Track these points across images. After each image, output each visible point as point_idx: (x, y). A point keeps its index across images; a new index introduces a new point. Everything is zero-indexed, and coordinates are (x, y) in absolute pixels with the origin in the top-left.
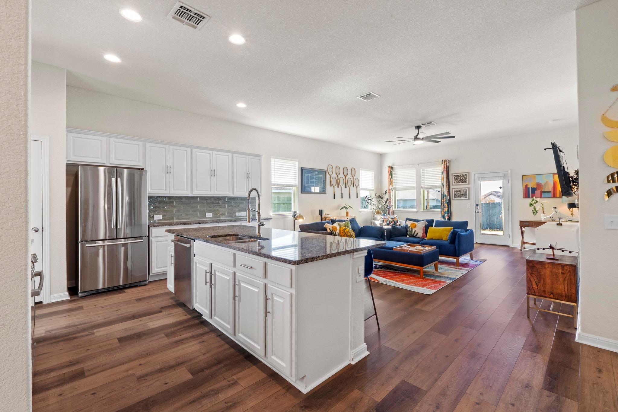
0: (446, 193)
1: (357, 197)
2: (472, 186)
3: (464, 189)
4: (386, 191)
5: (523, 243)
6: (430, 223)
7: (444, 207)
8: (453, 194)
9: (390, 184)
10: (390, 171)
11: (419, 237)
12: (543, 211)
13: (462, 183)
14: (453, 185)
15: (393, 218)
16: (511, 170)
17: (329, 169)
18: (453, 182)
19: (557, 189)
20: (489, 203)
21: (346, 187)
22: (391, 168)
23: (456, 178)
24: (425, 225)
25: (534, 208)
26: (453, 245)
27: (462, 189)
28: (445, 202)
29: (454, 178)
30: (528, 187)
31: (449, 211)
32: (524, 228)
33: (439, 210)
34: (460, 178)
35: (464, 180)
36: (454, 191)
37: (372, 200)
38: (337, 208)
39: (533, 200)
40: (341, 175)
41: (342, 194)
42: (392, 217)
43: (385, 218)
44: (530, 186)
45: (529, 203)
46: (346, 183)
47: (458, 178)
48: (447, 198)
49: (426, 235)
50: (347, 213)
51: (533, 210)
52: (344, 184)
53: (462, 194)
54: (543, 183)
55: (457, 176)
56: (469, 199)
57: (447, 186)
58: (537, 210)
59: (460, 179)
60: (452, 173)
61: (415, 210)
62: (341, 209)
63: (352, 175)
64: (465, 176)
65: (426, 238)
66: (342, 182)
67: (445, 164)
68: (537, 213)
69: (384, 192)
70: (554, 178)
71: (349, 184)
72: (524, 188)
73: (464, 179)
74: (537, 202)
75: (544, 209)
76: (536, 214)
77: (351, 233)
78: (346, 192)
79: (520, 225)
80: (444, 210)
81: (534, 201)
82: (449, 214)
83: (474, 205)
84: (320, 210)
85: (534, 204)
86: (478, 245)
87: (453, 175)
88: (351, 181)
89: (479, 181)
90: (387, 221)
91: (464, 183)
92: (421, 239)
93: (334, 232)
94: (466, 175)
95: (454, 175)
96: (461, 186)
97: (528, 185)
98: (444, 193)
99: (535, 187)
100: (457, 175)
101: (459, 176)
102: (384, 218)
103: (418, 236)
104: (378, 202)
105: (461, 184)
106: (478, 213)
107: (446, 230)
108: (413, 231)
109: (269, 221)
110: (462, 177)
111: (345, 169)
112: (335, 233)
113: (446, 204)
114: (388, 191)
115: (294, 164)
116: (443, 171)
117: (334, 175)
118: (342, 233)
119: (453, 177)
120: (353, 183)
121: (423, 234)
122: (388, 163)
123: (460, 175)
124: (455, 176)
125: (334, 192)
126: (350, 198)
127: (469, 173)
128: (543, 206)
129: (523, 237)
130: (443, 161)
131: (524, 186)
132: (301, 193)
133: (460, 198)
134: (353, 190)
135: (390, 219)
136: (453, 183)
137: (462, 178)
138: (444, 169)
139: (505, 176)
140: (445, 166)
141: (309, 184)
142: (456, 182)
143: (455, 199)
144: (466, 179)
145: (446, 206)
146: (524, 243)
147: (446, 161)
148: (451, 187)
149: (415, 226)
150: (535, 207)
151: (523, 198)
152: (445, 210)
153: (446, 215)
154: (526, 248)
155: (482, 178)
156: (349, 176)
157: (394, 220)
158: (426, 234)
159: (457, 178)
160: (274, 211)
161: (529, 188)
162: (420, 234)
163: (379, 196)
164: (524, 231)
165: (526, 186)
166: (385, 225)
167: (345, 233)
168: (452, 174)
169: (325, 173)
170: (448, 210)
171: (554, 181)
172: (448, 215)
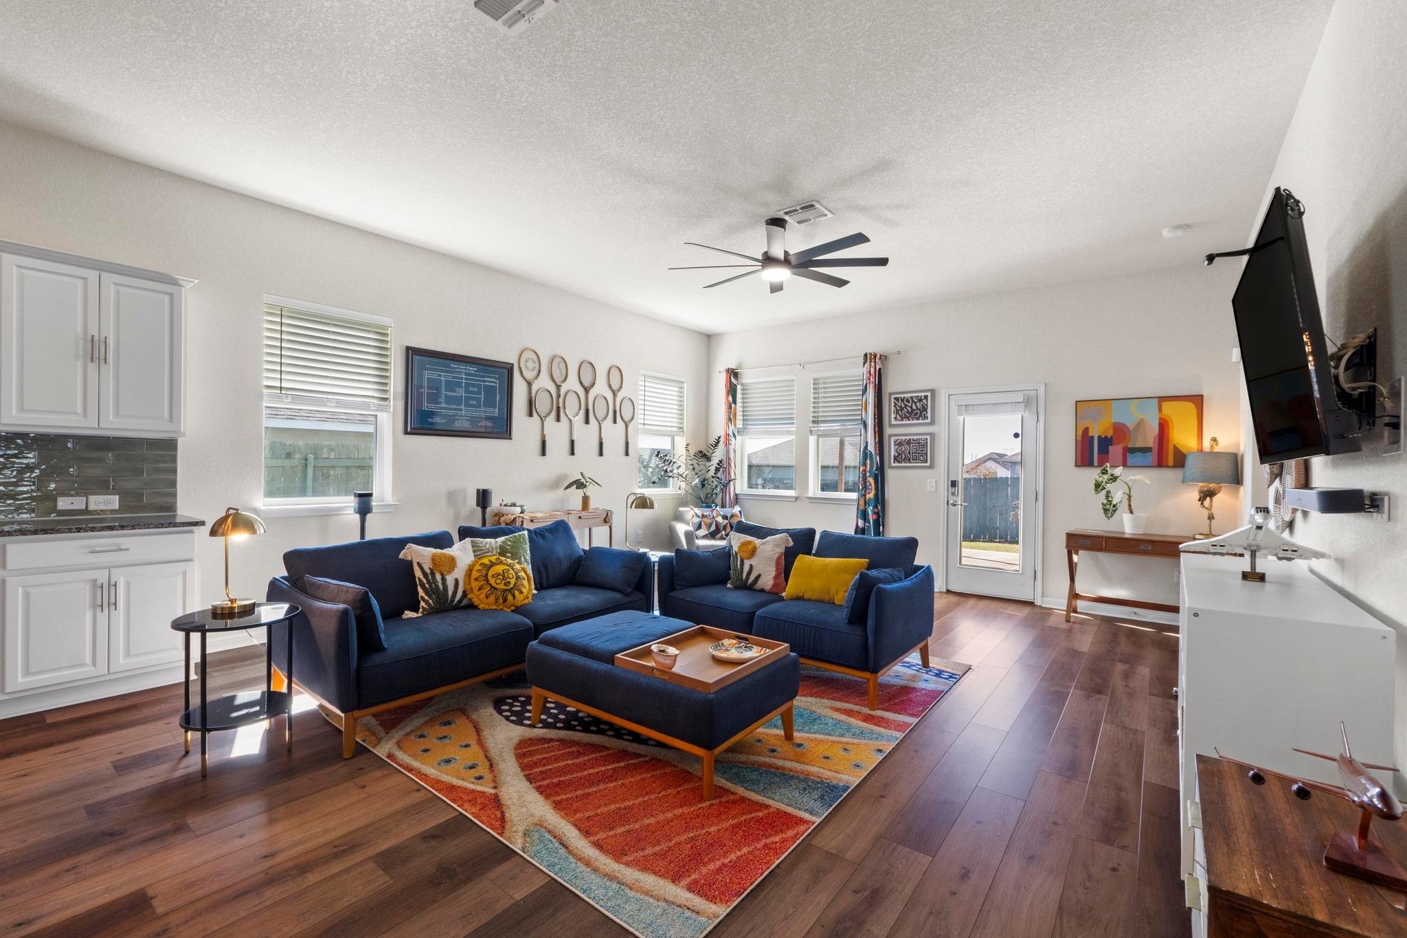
0: (871, 448)
1: (627, 454)
2: (940, 429)
3: (920, 437)
4: (719, 438)
5: (1073, 598)
6: (803, 541)
7: (865, 487)
8: (891, 450)
9: (730, 420)
10: (731, 382)
11: (762, 591)
12: (1130, 506)
13: (915, 421)
14: (891, 425)
15: (729, 516)
16: (1046, 385)
17: (527, 361)
18: (893, 416)
19: (1168, 440)
20: (985, 479)
21: (587, 422)
22: (733, 373)
23: (900, 407)
24: (786, 547)
25: (1107, 497)
26: (857, 630)
27: (915, 437)
28: (868, 474)
29: (895, 406)
30: (1090, 434)
31: (880, 498)
32: (1077, 553)
33: (854, 496)
34: (911, 407)
35: (921, 413)
36: (895, 442)
37: (674, 463)
38: (555, 484)
39: (1104, 472)
40: (572, 384)
41: (572, 442)
42: (728, 511)
43: (706, 516)
44: (1095, 432)
45: (1094, 482)
46: (587, 411)
47: (906, 405)
48: (875, 463)
49: (787, 584)
50: (586, 500)
51: (1105, 502)
52: (582, 413)
53: (916, 453)
54: (1130, 423)
55: (902, 400)
56: (931, 467)
57: (875, 427)
58: (1114, 502)
59: (909, 409)
60: (888, 392)
61: (792, 493)
62: (567, 487)
63: (610, 386)
64: (925, 401)
65: (784, 594)
66: (571, 405)
67: (873, 364)
68: (1115, 511)
69: (712, 440)
70: (1160, 410)
71: (601, 412)
72: (1079, 438)
73: (919, 409)
74: (1114, 479)
75: (1132, 498)
76: (1112, 515)
77: (513, 581)
78: (586, 436)
79: (1067, 546)
80: (865, 495)
81: (1106, 477)
82: (879, 508)
83: (944, 485)
84: (478, 491)
85: (1108, 485)
86: (953, 599)
87: (893, 397)
88: (605, 407)
89: (959, 415)
90: (709, 526)
91: (920, 421)
92: (768, 597)
93: (438, 577)
94: (926, 397)
95: (895, 398)
96: (914, 429)
97: (1090, 430)
98: (866, 447)
99: (1109, 437)
100: (902, 396)
101: (908, 401)
102: (703, 516)
103: (759, 585)
104: (694, 469)
105: (912, 422)
106: (955, 505)
107: (845, 570)
108: (746, 568)
109: (191, 532)
110: (915, 403)
111: (586, 367)
112: (440, 584)
113: (871, 480)
114: (722, 440)
115: (375, 332)
116: (866, 385)
117: (544, 382)
118: (476, 579)
119: (893, 404)
120: (615, 412)
121: (776, 577)
122: (726, 359)
123: (912, 398)
124: (897, 399)
125: (543, 436)
126: (601, 454)
127: (933, 392)
128: (1130, 491)
129: (1072, 579)
130: (866, 355)
131: (1080, 432)
132: (406, 433)
133: (910, 462)
134: (613, 434)
135: (720, 519)
136: (893, 419)
137: (914, 407)
138: (870, 379)
139: (1028, 402)
140: (872, 370)
141: (440, 403)
142: (898, 417)
143: (894, 465)
144: (925, 409)
145: (870, 484)
146: (1074, 596)
147: (875, 356)
148: (888, 431)
149: (753, 552)
150: (1108, 492)
151: (1076, 466)
152: (868, 496)
153: (870, 510)
154: (1078, 610)
155: (969, 405)
156: (601, 388)
157: (732, 521)
158: (787, 580)
159: (903, 406)
160: (270, 493)
161: (1093, 437)
162: (767, 581)
163: (701, 452)
164: (1076, 564)
165: (1086, 430)
166: (705, 537)
167: (487, 580)
168: (890, 394)
169: (505, 372)
170: (876, 495)
171: (1161, 419)
172: (876, 510)
